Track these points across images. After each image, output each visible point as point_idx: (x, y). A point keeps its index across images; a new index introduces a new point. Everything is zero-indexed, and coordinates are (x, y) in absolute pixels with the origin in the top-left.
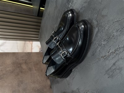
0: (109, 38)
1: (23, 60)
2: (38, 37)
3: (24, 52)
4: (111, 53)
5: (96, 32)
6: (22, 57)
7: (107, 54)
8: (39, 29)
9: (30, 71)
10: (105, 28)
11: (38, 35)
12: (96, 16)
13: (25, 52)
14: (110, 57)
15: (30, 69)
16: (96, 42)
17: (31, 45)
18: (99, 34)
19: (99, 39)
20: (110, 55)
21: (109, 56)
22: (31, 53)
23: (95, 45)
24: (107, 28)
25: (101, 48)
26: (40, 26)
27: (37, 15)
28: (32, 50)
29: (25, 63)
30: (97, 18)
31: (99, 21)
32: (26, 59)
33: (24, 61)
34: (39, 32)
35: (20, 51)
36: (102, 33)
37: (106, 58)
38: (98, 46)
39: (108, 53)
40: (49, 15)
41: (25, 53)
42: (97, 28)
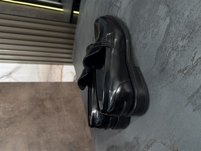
0: (193, 30)
1: (46, 94)
2: (70, 58)
3: (49, 81)
4: (197, 60)
5: (166, 27)
6: (46, 90)
8: (72, 45)
9: (58, 112)
10: (183, 15)
11: (71, 54)
13: (51, 81)
14: (197, 68)
15: (58, 109)
16: (168, 45)
17: (60, 71)
18: (173, 29)
19: (172, 38)
20: (196, 65)
21: (194, 67)
22: (61, 83)
23: (166, 50)
24: (187, 13)
25: (177, 55)
26: (73, 39)
27: (69, 21)
28: (61, 78)
29: (51, 98)
31: (171, 5)
32: (52, 92)
33: (48, 96)
34: (72, 49)
35: (43, 80)
36: (177, 25)
37: (187, 72)
38: (172, 52)
39: (192, 60)
41: (51, 83)
42: (168, 18)
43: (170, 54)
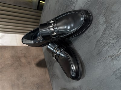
0: (119, 36)
1: (22, 53)
5: (103, 29)
6: (21, 51)
7: (116, 54)
9: (30, 65)
10: (114, 26)
12: (104, 11)
14: (120, 57)
15: (29, 63)
16: (103, 40)
18: (107, 32)
19: (106, 37)
20: (120, 55)
21: (118, 56)
23: (102, 43)
24: (117, 26)
25: (108, 47)
26: (39, 20)
27: (36, 9)
29: (25, 56)
30: (105, 13)
31: (107, 18)
32: (26, 52)
33: (23, 55)
36: (110, 30)
37: (114, 58)
38: (106, 45)
39: (118, 52)
40: (49, 9)
42: (105, 25)
43: (104, 46)
